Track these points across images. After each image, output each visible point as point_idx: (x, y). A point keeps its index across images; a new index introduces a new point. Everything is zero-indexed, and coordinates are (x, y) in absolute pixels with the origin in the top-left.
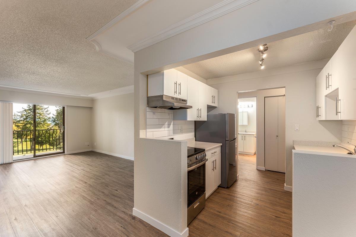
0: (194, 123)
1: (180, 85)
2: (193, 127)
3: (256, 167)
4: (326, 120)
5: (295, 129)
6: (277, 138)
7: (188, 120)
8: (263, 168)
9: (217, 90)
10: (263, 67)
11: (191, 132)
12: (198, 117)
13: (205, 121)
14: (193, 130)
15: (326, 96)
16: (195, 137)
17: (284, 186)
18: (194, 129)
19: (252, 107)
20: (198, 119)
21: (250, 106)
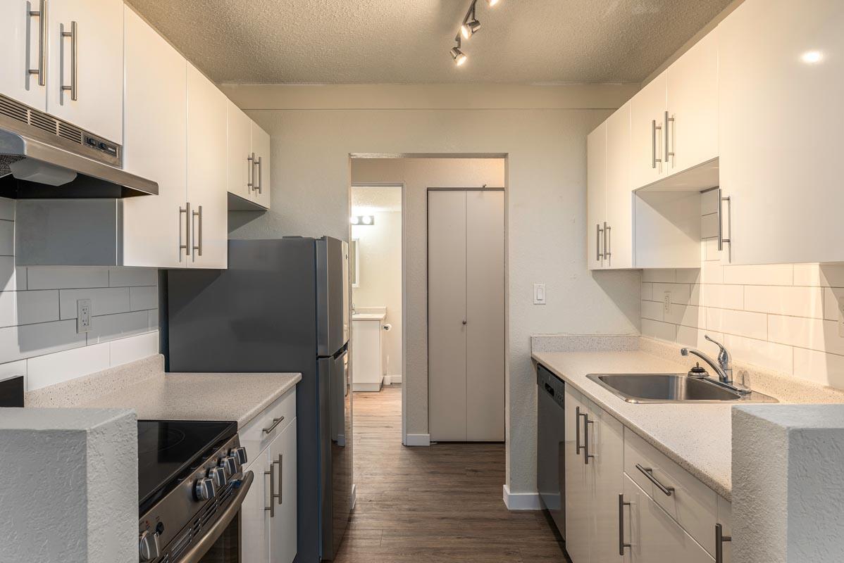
0: (155, 280)
1: (67, 40)
2: (152, 299)
3: (400, 436)
4: (634, 267)
5: (535, 298)
6: (462, 330)
7: (126, 263)
8: (423, 438)
9: (268, 136)
10: (462, 61)
11: (141, 327)
12: (187, 247)
13: (217, 272)
14: (155, 315)
15: (635, 192)
16: (165, 348)
17: (501, 493)
18: (157, 313)
19: (372, 223)
20: (188, 262)
21: (367, 220)
